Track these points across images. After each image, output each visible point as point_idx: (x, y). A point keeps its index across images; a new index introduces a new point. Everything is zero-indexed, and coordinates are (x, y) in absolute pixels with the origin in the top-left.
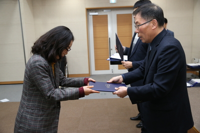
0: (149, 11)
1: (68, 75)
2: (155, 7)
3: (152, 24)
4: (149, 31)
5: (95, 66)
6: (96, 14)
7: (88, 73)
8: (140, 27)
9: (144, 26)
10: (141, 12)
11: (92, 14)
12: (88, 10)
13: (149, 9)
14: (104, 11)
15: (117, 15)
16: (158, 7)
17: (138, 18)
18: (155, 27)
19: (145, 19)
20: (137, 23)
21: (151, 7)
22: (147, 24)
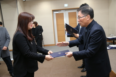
0: (86, 10)
1: (44, 45)
2: (89, 8)
3: (87, 17)
4: (85, 21)
5: (58, 40)
6: (58, 12)
7: (54, 44)
8: (80, 19)
9: (82, 18)
10: (81, 10)
11: (55, 13)
12: (53, 11)
13: (86, 9)
14: (62, 11)
15: (69, 13)
16: (91, 8)
17: (79, 14)
18: (88, 19)
19: (83, 14)
20: (79, 16)
21: (87, 8)
22: (84, 17)
